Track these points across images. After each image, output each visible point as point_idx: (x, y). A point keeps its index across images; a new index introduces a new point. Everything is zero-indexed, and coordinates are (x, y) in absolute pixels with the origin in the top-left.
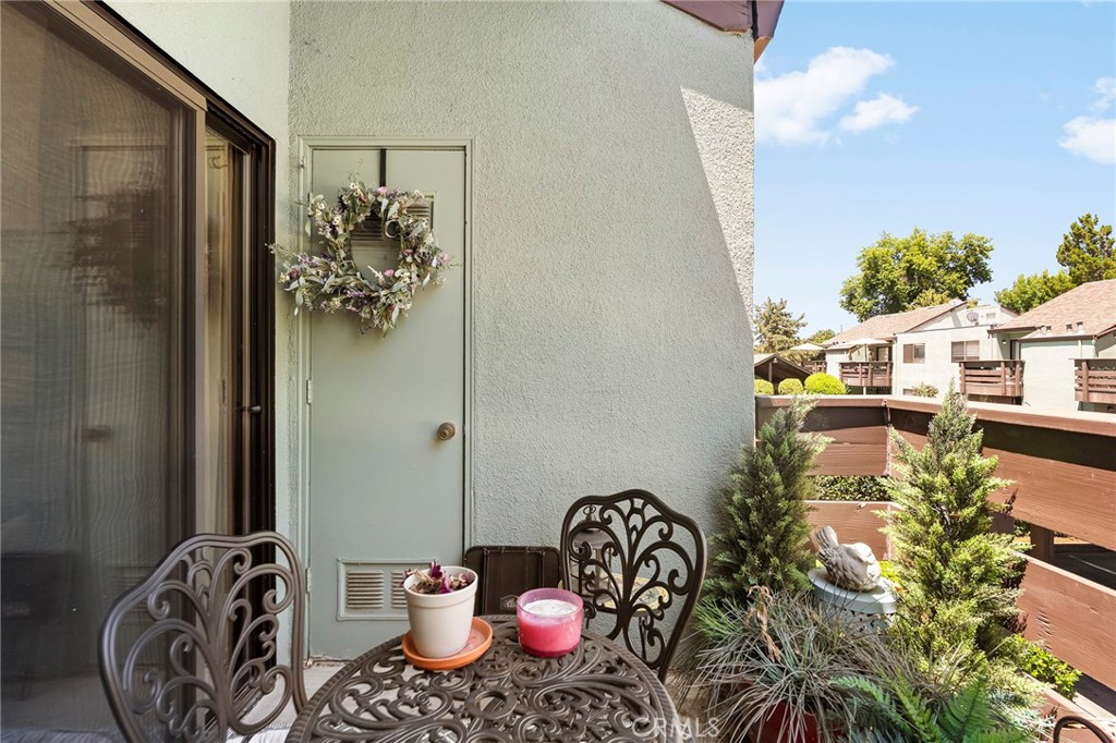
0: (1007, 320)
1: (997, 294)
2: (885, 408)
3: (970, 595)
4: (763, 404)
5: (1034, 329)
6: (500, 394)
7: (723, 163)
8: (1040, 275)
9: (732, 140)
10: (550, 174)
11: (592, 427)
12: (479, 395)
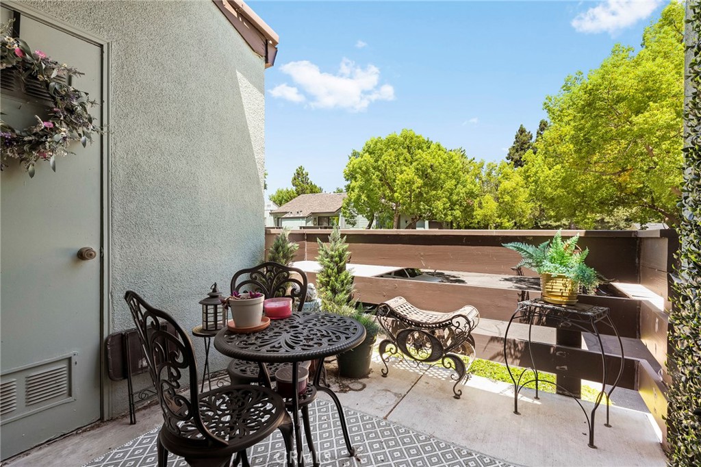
0: (275, 208)
1: (270, 196)
2: (304, 234)
3: (344, 290)
4: (268, 233)
5: (286, 213)
6: (133, 226)
7: (253, 116)
8: (285, 189)
9: (257, 106)
10: (167, 89)
11: (193, 246)
12: (115, 227)
